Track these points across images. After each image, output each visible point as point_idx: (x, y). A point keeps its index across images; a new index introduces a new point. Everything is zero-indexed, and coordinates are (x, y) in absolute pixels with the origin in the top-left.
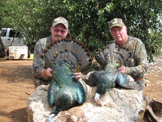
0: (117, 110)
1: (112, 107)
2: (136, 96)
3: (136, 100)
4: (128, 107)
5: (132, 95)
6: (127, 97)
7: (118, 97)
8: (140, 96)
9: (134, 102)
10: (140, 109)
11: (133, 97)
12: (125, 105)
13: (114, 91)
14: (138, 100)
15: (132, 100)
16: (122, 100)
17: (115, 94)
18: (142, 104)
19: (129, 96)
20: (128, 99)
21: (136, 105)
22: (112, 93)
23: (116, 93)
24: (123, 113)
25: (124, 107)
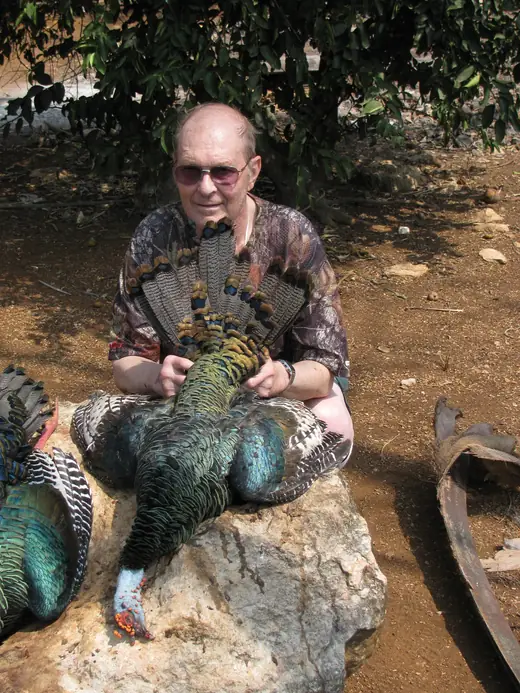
0: (231, 652)
1: (203, 636)
2: (339, 551)
3: (338, 572)
4: (292, 618)
5: (314, 547)
6: (288, 561)
7: (244, 567)
8: (359, 551)
9: (327, 587)
10: (354, 624)
11: (324, 560)
12: (277, 611)
13: (223, 535)
14: (347, 574)
15: (318, 578)
16: (261, 584)
17: (226, 552)
18: (365, 592)
19: (298, 559)
20: (296, 572)
21: (339, 602)
22: (209, 549)
23: (232, 546)
24: (260, 665)
25: (272, 626)
